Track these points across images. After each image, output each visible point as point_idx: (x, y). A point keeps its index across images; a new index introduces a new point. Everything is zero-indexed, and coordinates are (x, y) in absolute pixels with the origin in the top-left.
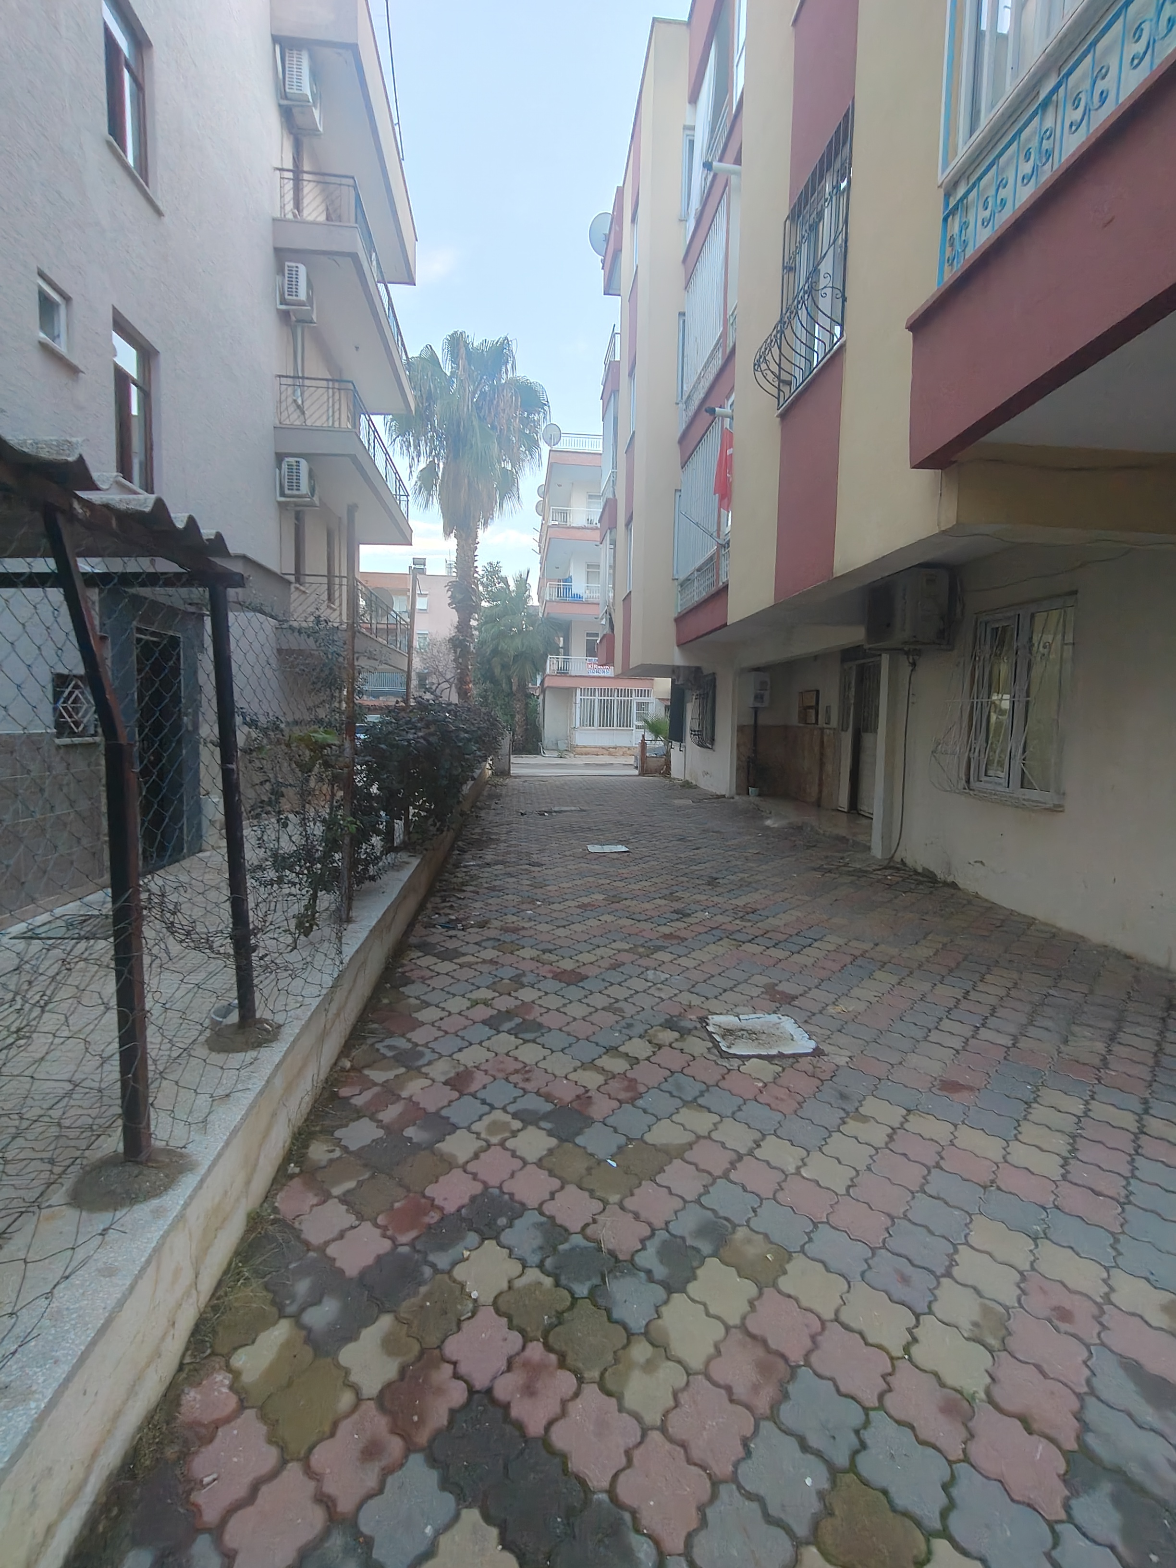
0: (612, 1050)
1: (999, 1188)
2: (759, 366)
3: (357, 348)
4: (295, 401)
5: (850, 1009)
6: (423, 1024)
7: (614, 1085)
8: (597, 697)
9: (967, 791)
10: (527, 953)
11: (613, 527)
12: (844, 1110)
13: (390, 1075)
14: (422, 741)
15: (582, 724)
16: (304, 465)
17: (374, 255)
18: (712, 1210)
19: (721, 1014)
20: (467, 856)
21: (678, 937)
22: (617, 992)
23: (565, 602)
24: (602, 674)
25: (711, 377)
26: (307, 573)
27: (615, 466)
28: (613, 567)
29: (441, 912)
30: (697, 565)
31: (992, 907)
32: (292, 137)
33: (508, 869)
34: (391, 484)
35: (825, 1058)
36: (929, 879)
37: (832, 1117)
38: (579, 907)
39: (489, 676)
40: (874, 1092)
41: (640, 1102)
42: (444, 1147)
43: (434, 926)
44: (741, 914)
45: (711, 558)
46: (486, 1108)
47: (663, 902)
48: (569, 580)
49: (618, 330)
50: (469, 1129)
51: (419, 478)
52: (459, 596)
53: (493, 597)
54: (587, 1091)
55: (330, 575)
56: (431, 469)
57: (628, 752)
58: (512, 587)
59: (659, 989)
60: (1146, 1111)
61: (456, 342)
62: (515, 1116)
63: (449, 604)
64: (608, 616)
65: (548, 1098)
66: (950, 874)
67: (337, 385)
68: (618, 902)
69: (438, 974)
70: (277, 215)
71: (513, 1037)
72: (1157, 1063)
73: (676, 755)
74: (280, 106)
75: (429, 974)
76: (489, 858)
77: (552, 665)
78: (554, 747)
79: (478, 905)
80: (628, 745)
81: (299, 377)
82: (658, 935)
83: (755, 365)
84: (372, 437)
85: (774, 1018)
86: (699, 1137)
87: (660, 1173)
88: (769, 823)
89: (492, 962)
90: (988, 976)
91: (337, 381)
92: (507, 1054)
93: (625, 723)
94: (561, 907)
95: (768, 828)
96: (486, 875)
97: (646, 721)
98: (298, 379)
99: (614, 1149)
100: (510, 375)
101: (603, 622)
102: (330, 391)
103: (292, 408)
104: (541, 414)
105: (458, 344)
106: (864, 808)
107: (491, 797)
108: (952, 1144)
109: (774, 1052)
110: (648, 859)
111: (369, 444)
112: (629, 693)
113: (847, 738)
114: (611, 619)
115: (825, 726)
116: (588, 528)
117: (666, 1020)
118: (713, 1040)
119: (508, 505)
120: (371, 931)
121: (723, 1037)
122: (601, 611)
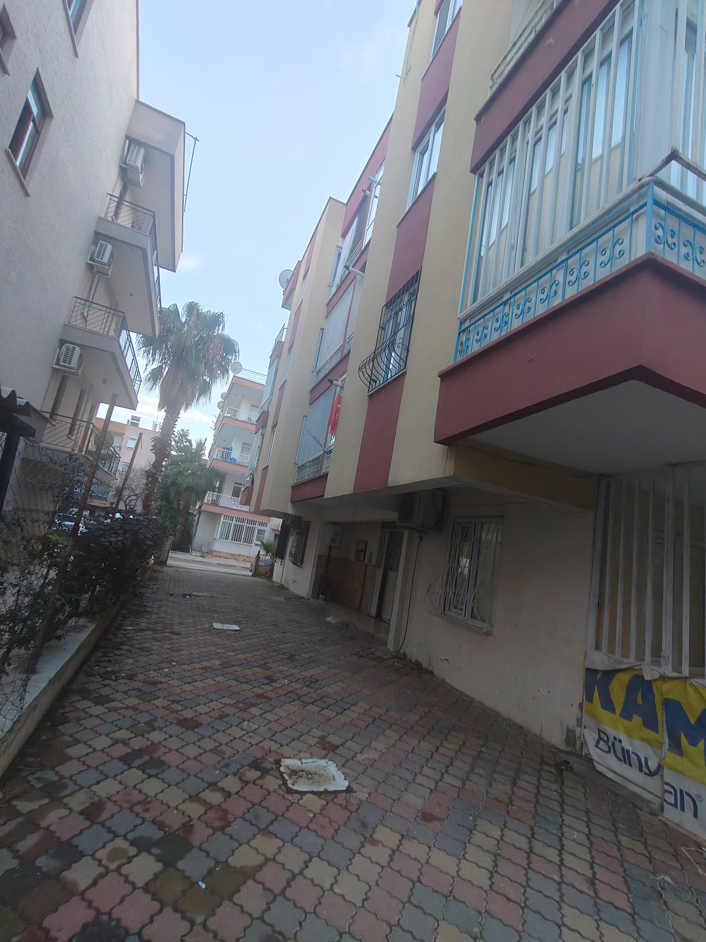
0: (213, 785)
1: (454, 898)
2: (362, 369)
3: (131, 295)
4: (83, 313)
5: (371, 757)
6: (70, 759)
7: (212, 814)
8: (234, 522)
9: (443, 616)
10: (161, 702)
11: (264, 426)
12: (363, 835)
13: (35, 805)
14: (120, 543)
15: (221, 538)
16: (78, 350)
17: (155, 252)
18: (271, 925)
19: (289, 758)
20: (127, 622)
21: (266, 697)
22: (221, 737)
23: (225, 461)
24: (239, 509)
25: (333, 364)
26: (59, 414)
27: (272, 394)
28: (260, 448)
29: (101, 664)
30: (310, 459)
31: (452, 689)
32: (122, 182)
33: (155, 635)
34: (132, 374)
35: (354, 794)
36: (417, 667)
37: (354, 841)
38: (202, 668)
39: (165, 497)
40: (382, 821)
41: (228, 830)
42: (69, 875)
43: (94, 676)
44: (308, 683)
45: (319, 458)
46: (110, 836)
47: (258, 670)
48: (230, 449)
49: (286, 326)
50: (93, 856)
51: (150, 373)
52: (159, 446)
53: (179, 450)
54: (191, 820)
55: (74, 419)
56: (160, 369)
57: (247, 559)
58: (194, 446)
59: (250, 737)
60: (533, 835)
61: (192, 307)
62: (133, 843)
63: (151, 450)
64: (252, 477)
65: (161, 826)
66: (430, 665)
67: (112, 311)
68: (229, 668)
69: (91, 716)
70: (102, 216)
71: (140, 772)
72: (537, 802)
73: (278, 567)
74: (120, 166)
75: (83, 715)
76: (143, 625)
77: (209, 497)
78: (199, 550)
79: (130, 661)
80: (248, 555)
81: (89, 301)
82: (253, 695)
83: (359, 368)
84: (127, 345)
85: (323, 762)
86: (267, 860)
87: (236, 893)
88: (329, 619)
89: (134, 708)
90: (449, 737)
91: (112, 309)
92: (135, 787)
93: (248, 541)
94: (189, 668)
95: (329, 623)
96: (139, 638)
97: (262, 542)
98: (88, 302)
99: (205, 872)
100: (220, 332)
101: (248, 479)
102: (107, 314)
103: (79, 317)
104: (234, 357)
105: (193, 308)
106: (385, 616)
107: (151, 579)
108: (427, 862)
109: (322, 789)
110: (252, 636)
111: (125, 348)
112: (254, 523)
113: (380, 573)
114: (253, 479)
115: (369, 563)
116: (248, 423)
117: (253, 762)
118: (283, 778)
119: (202, 400)
120: (50, 681)
121: (290, 776)
122: (248, 472)
